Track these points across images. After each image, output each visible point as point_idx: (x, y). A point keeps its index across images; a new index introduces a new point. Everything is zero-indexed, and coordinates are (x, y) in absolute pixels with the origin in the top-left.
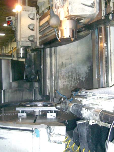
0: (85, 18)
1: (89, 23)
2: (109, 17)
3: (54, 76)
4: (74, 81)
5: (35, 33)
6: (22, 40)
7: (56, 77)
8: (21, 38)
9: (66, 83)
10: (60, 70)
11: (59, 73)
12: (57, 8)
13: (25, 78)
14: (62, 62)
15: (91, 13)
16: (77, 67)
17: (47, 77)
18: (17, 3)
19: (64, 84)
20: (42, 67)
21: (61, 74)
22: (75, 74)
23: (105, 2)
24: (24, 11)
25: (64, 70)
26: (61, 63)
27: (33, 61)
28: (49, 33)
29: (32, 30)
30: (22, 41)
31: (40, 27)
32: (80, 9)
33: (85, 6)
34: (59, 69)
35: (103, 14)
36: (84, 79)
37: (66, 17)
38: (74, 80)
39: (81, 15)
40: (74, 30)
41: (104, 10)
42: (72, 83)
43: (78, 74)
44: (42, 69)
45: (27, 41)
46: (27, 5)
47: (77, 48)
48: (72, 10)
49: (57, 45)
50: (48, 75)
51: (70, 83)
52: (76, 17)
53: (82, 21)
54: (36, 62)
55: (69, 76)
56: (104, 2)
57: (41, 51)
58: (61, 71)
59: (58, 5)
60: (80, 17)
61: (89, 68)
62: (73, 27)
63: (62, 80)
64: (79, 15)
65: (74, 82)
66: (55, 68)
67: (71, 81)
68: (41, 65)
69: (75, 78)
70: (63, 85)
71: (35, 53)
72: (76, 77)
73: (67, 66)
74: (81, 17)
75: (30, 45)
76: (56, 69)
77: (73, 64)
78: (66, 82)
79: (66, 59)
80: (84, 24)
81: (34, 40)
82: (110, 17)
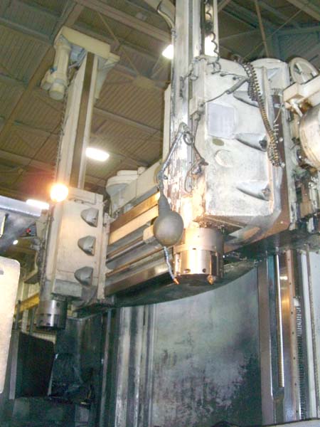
0: (245, 225)
1: (255, 240)
2: (306, 225)
3: (140, 392)
4: (197, 409)
5: (95, 263)
6: (59, 277)
7: (145, 393)
8: (57, 271)
9: (173, 414)
10: (158, 373)
11: (153, 383)
12: (172, 196)
13: (50, 392)
14: (166, 351)
15: (261, 212)
16: (208, 367)
17: (119, 392)
18: (54, 180)
19: (167, 415)
20: (104, 361)
21: (160, 384)
22: (202, 386)
23: (296, 189)
24: (72, 202)
25: (168, 375)
26: (161, 352)
27: (79, 341)
28: (135, 264)
29: (88, 253)
30: (58, 281)
31: (110, 246)
32: (233, 201)
33: (247, 196)
34: (156, 372)
35: (293, 217)
36: (229, 403)
37: (197, 221)
38: (199, 406)
39: (237, 217)
40: (216, 254)
41: (295, 207)
42: (190, 414)
43: (211, 386)
44: (105, 366)
45: (71, 283)
46: (81, 185)
47: (210, 312)
48: (213, 204)
49: (156, 299)
50: (121, 386)
51: (186, 414)
52: (224, 222)
53: (236, 234)
54: (89, 346)
55: (183, 392)
56: (294, 187)
57: (105, 315)
58: (159, 377)
59: (175, 189)
60: (233, 222)
61: (245, 371)
62: (213, 247)
63: (163, 403)
64: (232, 217)
65: (196, 412)
66: (145, 367)
67: (189, 407)
68: (102, 355)
69: (202, 398)
70: (163, 418)
71: (89, 318)
72: (205, 396)
73: (178, 363)
74: (236, 222)
75: (79, 294)
76: (147, 369)
77: (196, 359)
78: (174, 411)
79: (176, 343)
80: (242, 243)
81: (92, 280)
82: (310, 226)
